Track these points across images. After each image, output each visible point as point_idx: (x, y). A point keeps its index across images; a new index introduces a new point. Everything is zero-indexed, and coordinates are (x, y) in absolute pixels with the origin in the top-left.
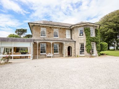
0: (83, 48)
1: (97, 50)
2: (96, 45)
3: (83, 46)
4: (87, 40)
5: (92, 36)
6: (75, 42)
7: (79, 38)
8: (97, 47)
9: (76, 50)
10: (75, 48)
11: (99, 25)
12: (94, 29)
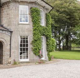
0: (27, 45)
1: (47, 50)
2: (47, 41)
3: (27, 42)
4: (34, 30)
5: (42, 25)
6: (11, 32)
7: (20, 25)
8: (47, 45)
9: (12, 51)
10: (10, 45)
11: (52, 8)
12: (45, 14)
